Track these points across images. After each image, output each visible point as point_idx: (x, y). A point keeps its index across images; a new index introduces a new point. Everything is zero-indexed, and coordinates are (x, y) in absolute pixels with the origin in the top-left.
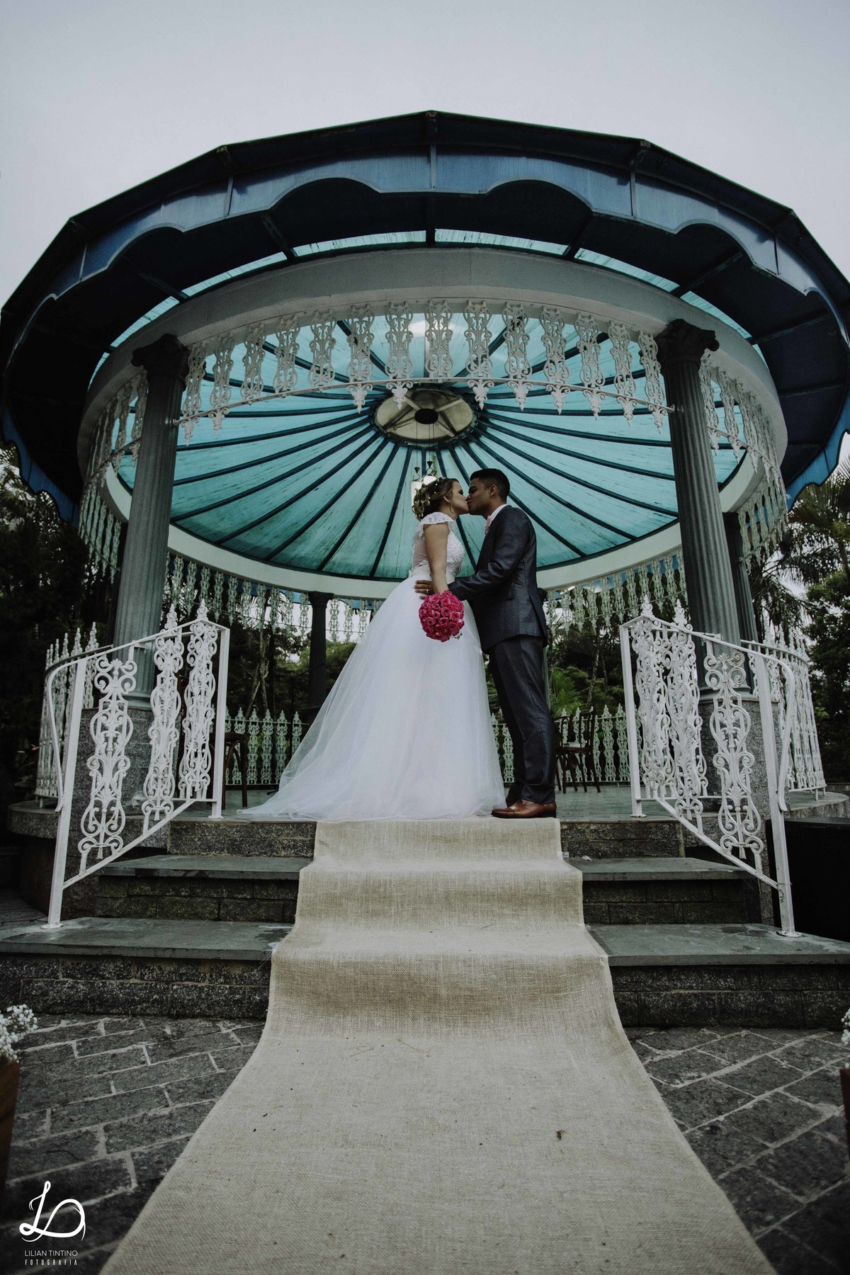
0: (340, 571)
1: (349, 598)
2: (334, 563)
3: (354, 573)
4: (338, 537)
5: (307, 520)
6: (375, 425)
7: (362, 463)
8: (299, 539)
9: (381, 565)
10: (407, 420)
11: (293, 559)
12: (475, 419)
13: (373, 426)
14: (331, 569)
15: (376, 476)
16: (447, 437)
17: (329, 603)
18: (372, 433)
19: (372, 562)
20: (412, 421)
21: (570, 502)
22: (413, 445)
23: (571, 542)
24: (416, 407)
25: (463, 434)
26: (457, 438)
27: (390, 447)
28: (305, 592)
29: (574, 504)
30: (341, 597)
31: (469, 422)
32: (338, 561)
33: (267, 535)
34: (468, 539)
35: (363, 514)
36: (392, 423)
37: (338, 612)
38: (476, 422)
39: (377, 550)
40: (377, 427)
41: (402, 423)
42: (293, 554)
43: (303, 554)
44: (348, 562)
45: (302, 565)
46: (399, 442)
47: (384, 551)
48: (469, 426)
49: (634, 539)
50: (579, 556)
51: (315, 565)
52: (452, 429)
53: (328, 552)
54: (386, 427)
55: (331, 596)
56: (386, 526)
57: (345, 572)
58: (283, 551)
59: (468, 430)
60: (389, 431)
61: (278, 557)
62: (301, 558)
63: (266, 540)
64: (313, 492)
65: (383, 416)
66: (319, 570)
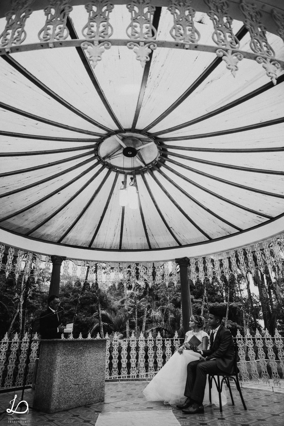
0: (71, 244)
1: (76, 259)
2: (68, 239)
3: (79, 245)
4: (71, 224)
5: (53, 212)
6: (98, 155)
7: (89, 179)
8: (46, 224)
9: (95, 241)
10: (118, 154)
11: (43, 235)
12: (159, 156)
13: (97, 156)
14: (66, 242)
15: (96, 188)
16: (141, 167)
17: (63, 263)
18: (96, 161)
19: (90, 239)
20: (120, 155)
21: (209, 208)
22: (119, 171)
23: (205, 232)
24: (125, 146)
25: (151, 165)
26: (146, 167)
27: (106, 170)
28: (49, 256)
29: (211, 209)
30: (71, 259)
31: (154, 158)
32: (70, 237)
33: (27, 220)
34: (147, 228)
35: (87, 210)
36: (108, 156)
37: (68, 268)
38: (159, 157)
39: (94, 232)
40: (99, 157)
41: (115, 156)
42: (43, 233)
43: (49, 233)
44: (76, 238)
45: (48, 239)
46: (111, 168)
47: (98, 233)
48: (155, 160)
49: (241, 231)
50: (208, 239)
51: (56, 239)
52: (144, 162)
53: (64, 233)
54: (104, 158)
55: (64, 258)
56: (100, 218)
57: (74, 244)
58: (37, 230)
59: (154, 163)
60: (106, 160)
61: (34, 234)
62: (48, 235)
63: (26, 223)
64: (56, 195)
65: (104, 150)
66: (59, 243)
